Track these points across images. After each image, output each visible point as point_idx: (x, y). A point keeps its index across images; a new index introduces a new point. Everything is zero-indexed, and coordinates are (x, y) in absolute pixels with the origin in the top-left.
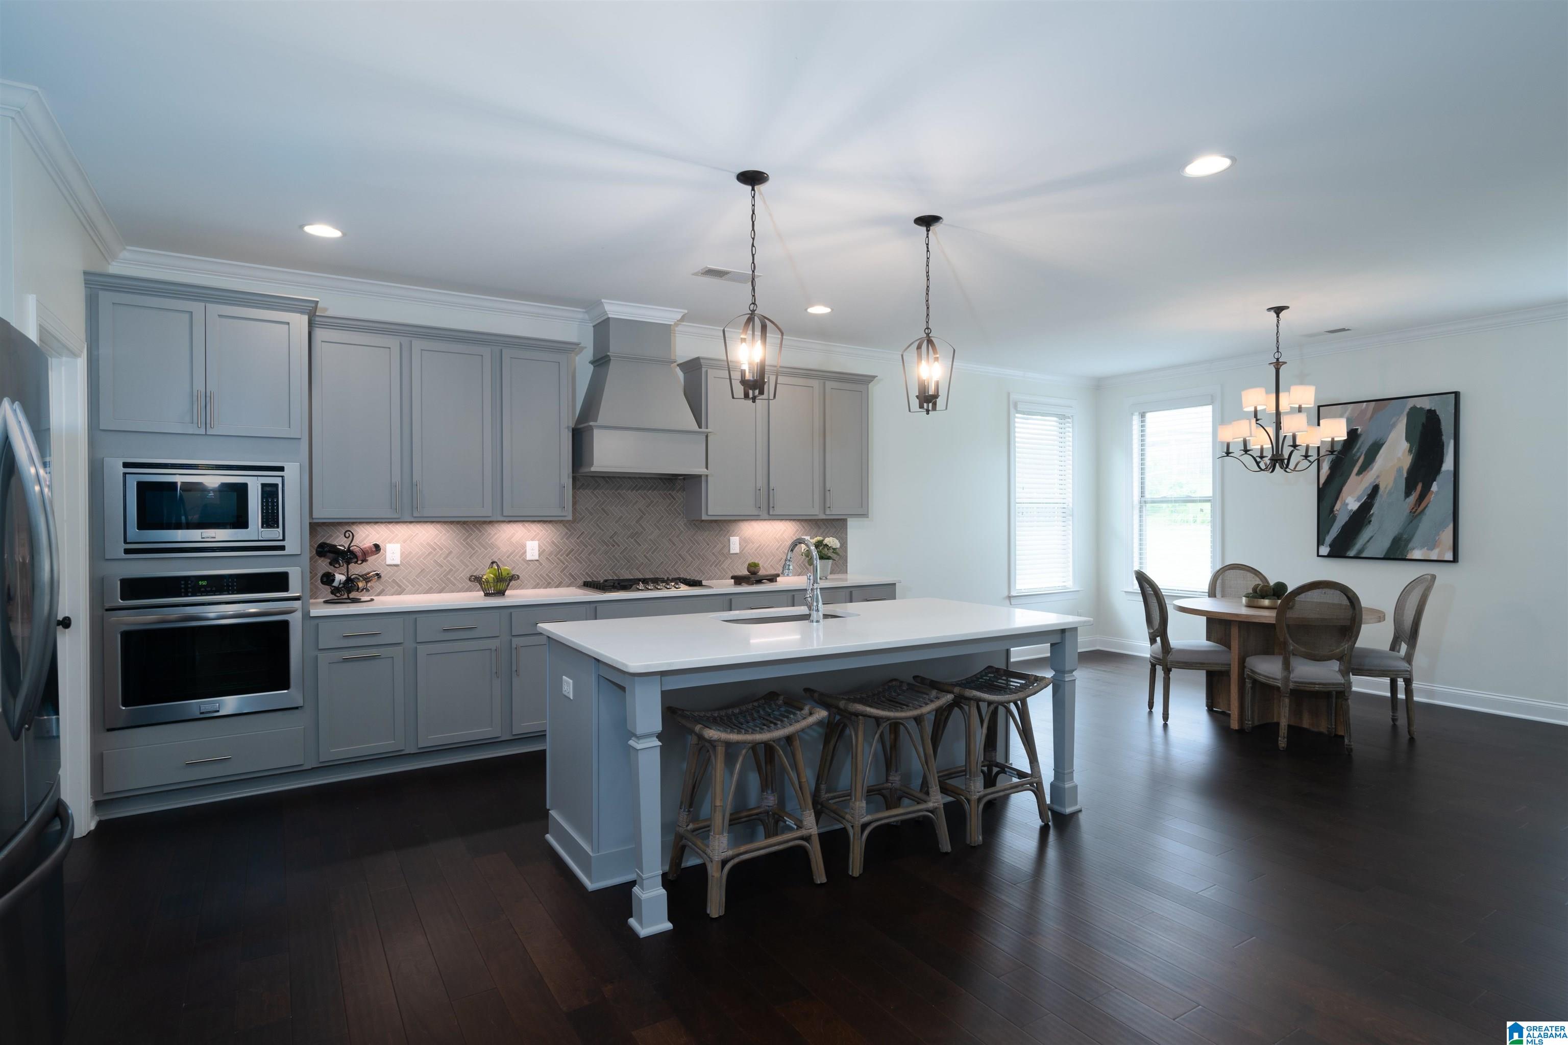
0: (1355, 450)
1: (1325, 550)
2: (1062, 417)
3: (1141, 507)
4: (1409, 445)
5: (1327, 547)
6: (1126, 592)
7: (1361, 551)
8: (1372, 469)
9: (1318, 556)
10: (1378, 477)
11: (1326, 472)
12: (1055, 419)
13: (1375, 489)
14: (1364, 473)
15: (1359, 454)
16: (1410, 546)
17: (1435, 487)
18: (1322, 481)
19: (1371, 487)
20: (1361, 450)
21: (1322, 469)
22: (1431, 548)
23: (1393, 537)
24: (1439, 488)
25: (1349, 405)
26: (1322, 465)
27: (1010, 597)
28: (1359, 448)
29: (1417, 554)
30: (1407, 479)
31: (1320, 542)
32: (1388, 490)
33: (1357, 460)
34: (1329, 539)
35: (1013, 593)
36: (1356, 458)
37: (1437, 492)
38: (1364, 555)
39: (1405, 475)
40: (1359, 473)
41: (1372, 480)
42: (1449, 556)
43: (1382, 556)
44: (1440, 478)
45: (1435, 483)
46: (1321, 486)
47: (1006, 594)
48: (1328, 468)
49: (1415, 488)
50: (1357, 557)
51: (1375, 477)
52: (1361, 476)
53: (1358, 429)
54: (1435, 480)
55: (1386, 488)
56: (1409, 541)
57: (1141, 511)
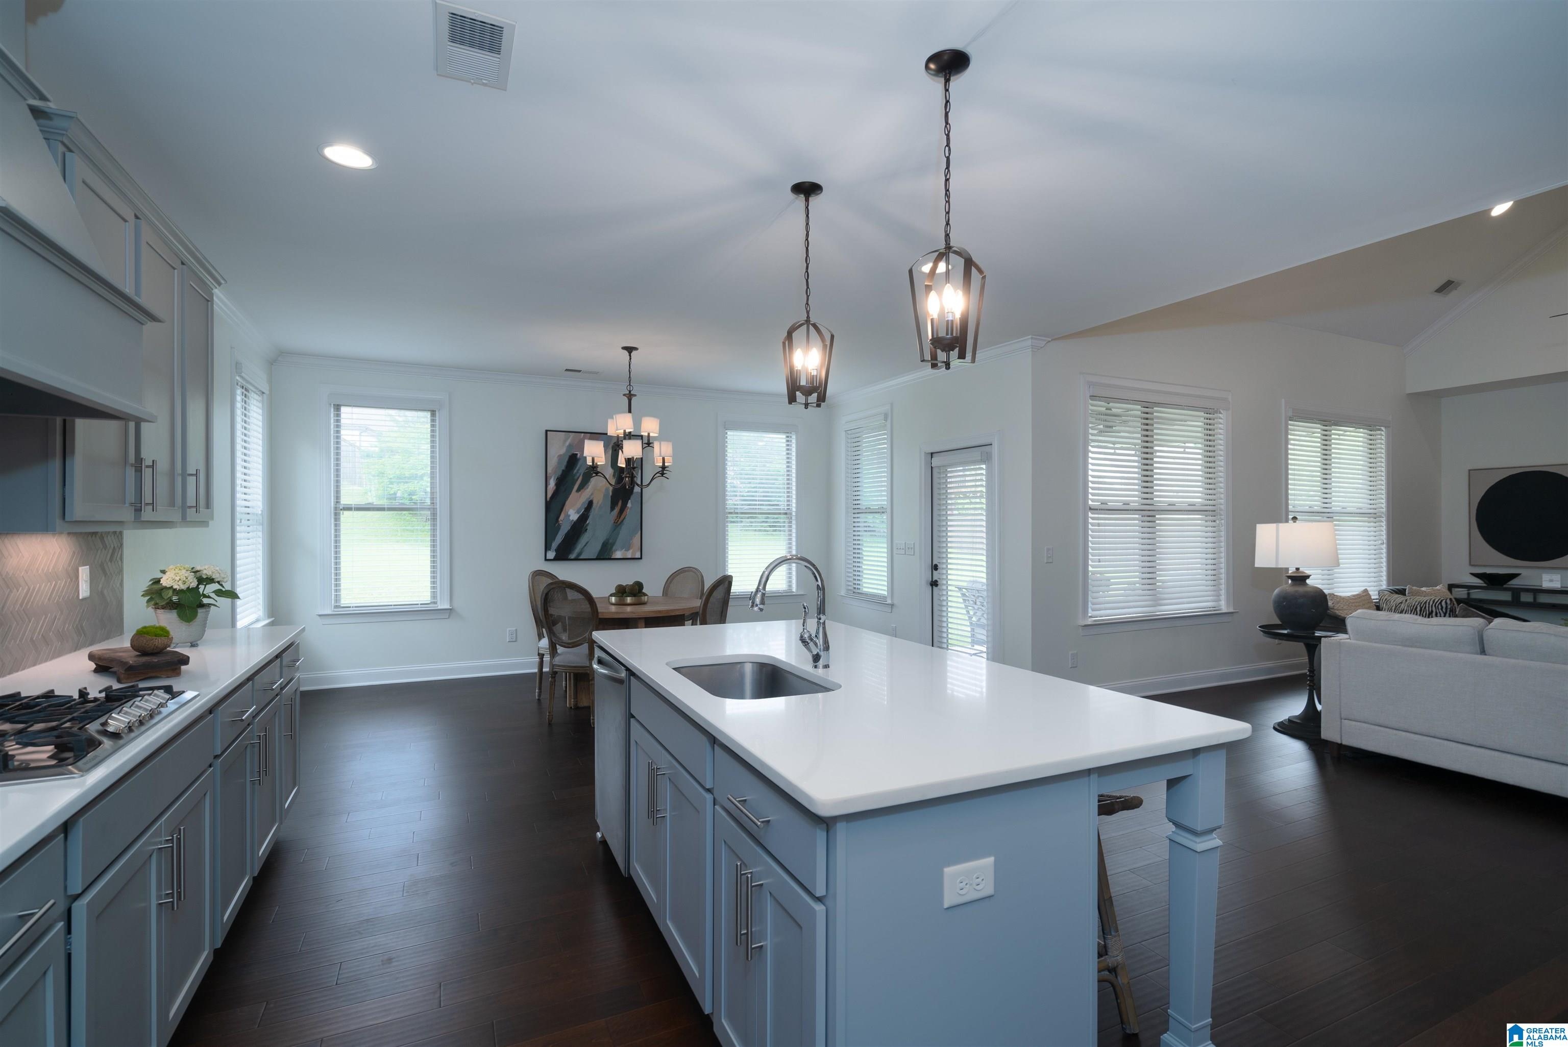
0: (575, 471)
1: (551, 555)
4: (613, 471)
5: (553, 552)
6: (320, 615)
7: (580, 554)
8: (587, 488)
9: (546, 560)
10: (592, 494)
11: (553, 488)
13: (590, 504)
14: (582, 491)
15: (578, 475)
16: (614, 548)
17: (629, 505)
18: (549, 495)
19: (587, 502)
20: (580, 472)
21: (549, 485)
22: (627, 550)
23: (603, 541)
24: (632, 503)
25: (571, 434)
26: (549, 480)
28: (579, 470)
29: (618, 554)
30: (611, 497)
31: (547, 548)
32: (599, 505)
33: (577, 480)
34: (555, 545)
36: (576, 478)
37: (631, 507)
38: (581, 557)
39: (611, 494)
40: (578, 490)
41: (588, 496)
42: (638, 555)
43: (595, 558)
44: (633, 497)
45: (630, 501)
46: (548, 499)
48: (554, 484)
49: (617, 504)
50: (577, 559)
51: (590, 494)
52: (580, 493)
53: (577, 454)
54: (630, 499)
55: (598, 503)
56: (613, 544)
57: (336, 522)
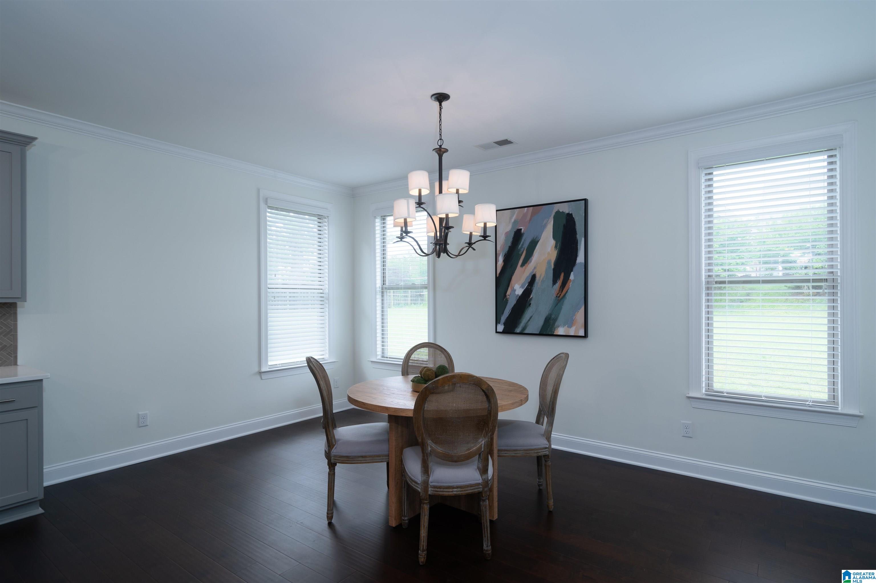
0: (520, 246)
1: (501, 328)
2: (320, 217)
3: (383, 292)
4: (555, 242)
5: (502, 325)
6: (372, 362)
7: (524, 328)
8: (531, 262)
9: (497, 332)
10: (535, 268)
11: (501, 264)
12: (316, 218)
13: (533, 278)
14: (526, 265)
15: (522, 249)
16: (556, 324)
17: (572, 277)
18: (499, 271)
19: (531, 276)
20: (523, 246)
21: (499, 261)
22: (570, 327)
23: (545, 318)
24: (575, 277)
25: (515, 210)
26: (498, 258)
27: (260, 373)
28: (523, 245)
29: (561, 331)
30: (554, 269)
31: (497, 321)
32: (542, 278)
33: (521, 255)
34: (503, 319)
35: (263, 369)
36: (520, 253)
37: (574, 280)
38: (526, 332)
39: (553, 266)
40: (523, 265)
41: (531, 271)
42: (582, 333)
43: (538, 333)
44: (575, 269)
45: (572, 273)
46: (498, 276)
47: (256, 369)
48: (502, 261)
49: (559, 277)
50: (522, 333)
51: (533, 268)
52: (524, 267)
53: (521, 229)
54: (572, 271)
55: (540, 277)
56: (555, 320)
57: (383, 296)
